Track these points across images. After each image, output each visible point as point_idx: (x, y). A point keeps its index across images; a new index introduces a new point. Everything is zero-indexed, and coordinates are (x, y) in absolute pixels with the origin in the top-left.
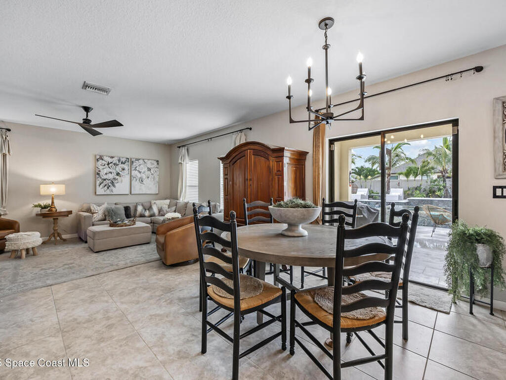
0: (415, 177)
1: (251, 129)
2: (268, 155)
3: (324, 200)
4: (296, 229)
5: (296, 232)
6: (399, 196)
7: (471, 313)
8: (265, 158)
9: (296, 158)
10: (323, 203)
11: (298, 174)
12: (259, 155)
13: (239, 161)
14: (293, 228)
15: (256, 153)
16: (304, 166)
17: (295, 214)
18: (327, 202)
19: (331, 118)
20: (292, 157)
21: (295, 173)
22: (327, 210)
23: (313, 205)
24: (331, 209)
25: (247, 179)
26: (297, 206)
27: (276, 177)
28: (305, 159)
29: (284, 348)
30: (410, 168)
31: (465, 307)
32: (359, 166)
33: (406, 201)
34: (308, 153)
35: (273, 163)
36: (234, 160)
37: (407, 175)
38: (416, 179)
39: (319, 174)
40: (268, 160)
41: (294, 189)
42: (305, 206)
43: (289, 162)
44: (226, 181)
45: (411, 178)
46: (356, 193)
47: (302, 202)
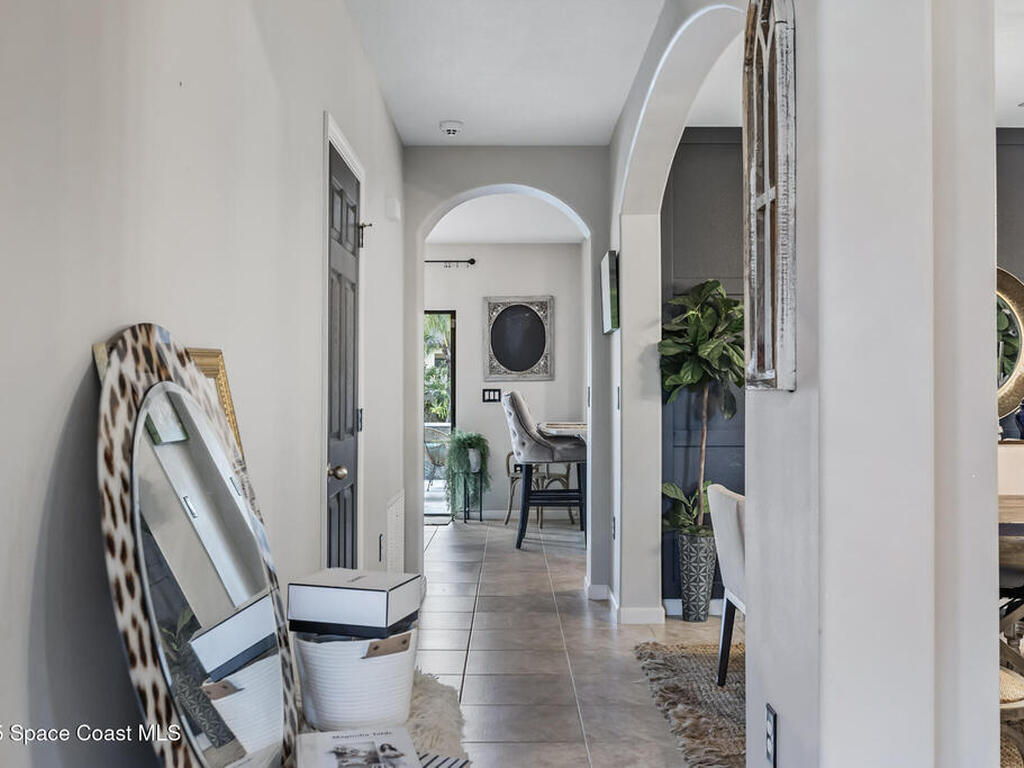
7: (465, 522)
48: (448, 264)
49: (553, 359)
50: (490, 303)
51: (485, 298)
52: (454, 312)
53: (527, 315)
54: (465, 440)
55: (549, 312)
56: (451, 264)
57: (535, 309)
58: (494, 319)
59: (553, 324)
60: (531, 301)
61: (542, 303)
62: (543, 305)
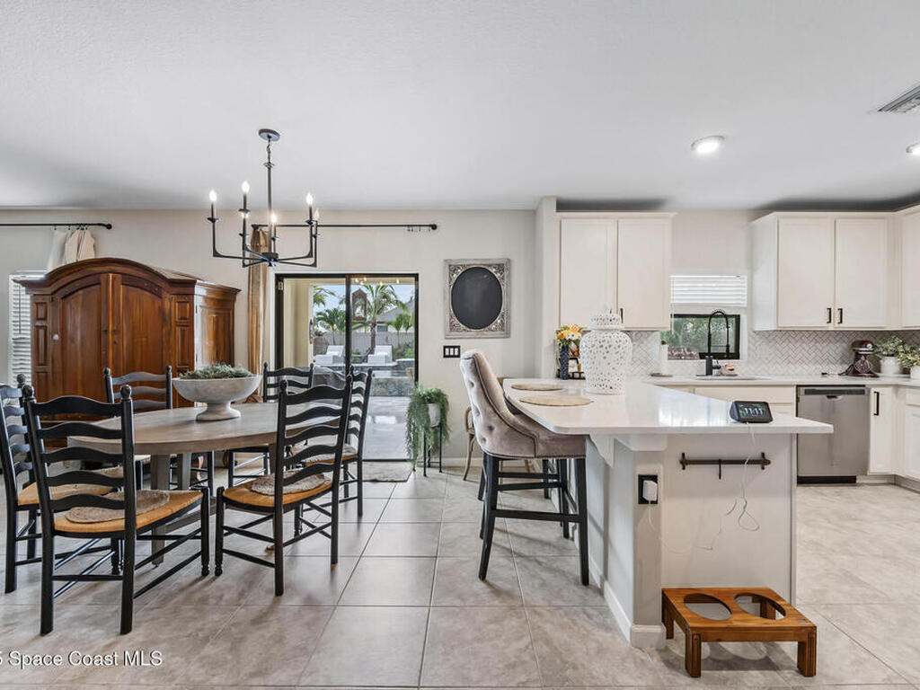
0: (407, 329)
1: (109, 227)
2: (160, 287)
3: (266, 365)
4: (222, 408)
5: (224, 413)
6: (386, 357)
7: (425, 475)
8: (150, 292)
9: (218, 298)
10: (265, 371)
11: (221, 323)
12: (137, 287)
13: (81, 292)
14: (217, 408)
15: (130, 282)
16: (231, 313)
17: (222, 387)
18: (272, 368)
19: (275, 260)
20: (209, 296)
21: (216, 323)
22: (272, 380)
23: (250, 373)
24: (278, 379)
25: (106, 331)
26: (225, 375)
27: (178, 329)
28: (234, 300)
29: (205, 572)
30: (401, 315)
31: (420, 470)
32: (331, 309)
33: (395, 364)
34: (240, 290)
35: (170, 303)
36: (67, 290)
37: (398, 326)
38: (408, 331)
39: (258, 326)
40: (161, 297)
41: (214, 348)
42: (238, 375)
43: (204, 305)
44: (41, 332)
45: (402, 330)
46: (325, 353)
47: (232, 370)
48: (411, 228)
49: (509, 317)
50: (450, 266)
51: (446, 261)
52: (417, 275)
53: (485, 276)
54: (425, 396)
55: (506, 273)
56: (414, 228)
57: (493, 271)
58: (454, 281)
59: (509, 285)
60: (488, 262)
61: (499, 265)
62: (500, 267)
